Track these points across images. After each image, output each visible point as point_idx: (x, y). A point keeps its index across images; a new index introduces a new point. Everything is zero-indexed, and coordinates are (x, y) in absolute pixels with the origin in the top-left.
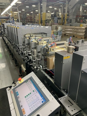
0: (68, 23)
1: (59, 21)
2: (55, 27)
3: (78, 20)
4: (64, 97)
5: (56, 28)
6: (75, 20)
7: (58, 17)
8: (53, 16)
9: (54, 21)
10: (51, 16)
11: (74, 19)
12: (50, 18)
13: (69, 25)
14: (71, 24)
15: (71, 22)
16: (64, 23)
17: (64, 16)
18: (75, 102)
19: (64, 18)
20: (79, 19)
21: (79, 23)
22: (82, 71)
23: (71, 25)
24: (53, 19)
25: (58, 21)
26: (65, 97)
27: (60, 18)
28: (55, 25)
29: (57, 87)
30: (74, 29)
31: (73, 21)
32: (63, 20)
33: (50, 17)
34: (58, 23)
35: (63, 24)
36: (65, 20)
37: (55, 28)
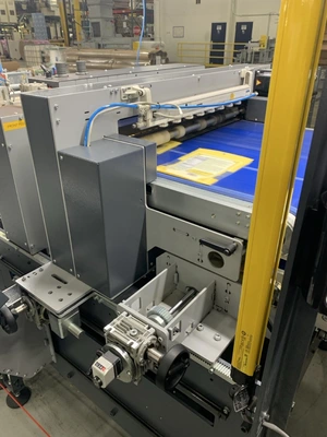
0: (88, 37)
1: (52, 29)
2: (39, 54)
3: (125, 25)
4: (37, 270)
5: (43, 58)
6: (111, 26)
7: (45, 12)
8: (24, 7)
9: (33, 31)
10: (13, 8)
11: (107, 20)
12: (14, 19)
13: (93, 44)
14: (98, 40)
15: (97, 35)
16: (75, 38)
17: (68, 12)
18: (73, 273)
19: (69, 17)
20: (127, 21)
21: (127, 38)
22: (60, 154)
23: (99, 46)
24: (27, 21)
25: (48, 29)
26: (42, 270)
27: (57, 19)
28: (37, 48)
29: (21, 250)
30: (110, 61)
31: (107, 29)
32: (68, 27)
33: (12, 13)
34: (50, 37)
35: (71, 42)
36: (78, 28)
37: (40, 60)
